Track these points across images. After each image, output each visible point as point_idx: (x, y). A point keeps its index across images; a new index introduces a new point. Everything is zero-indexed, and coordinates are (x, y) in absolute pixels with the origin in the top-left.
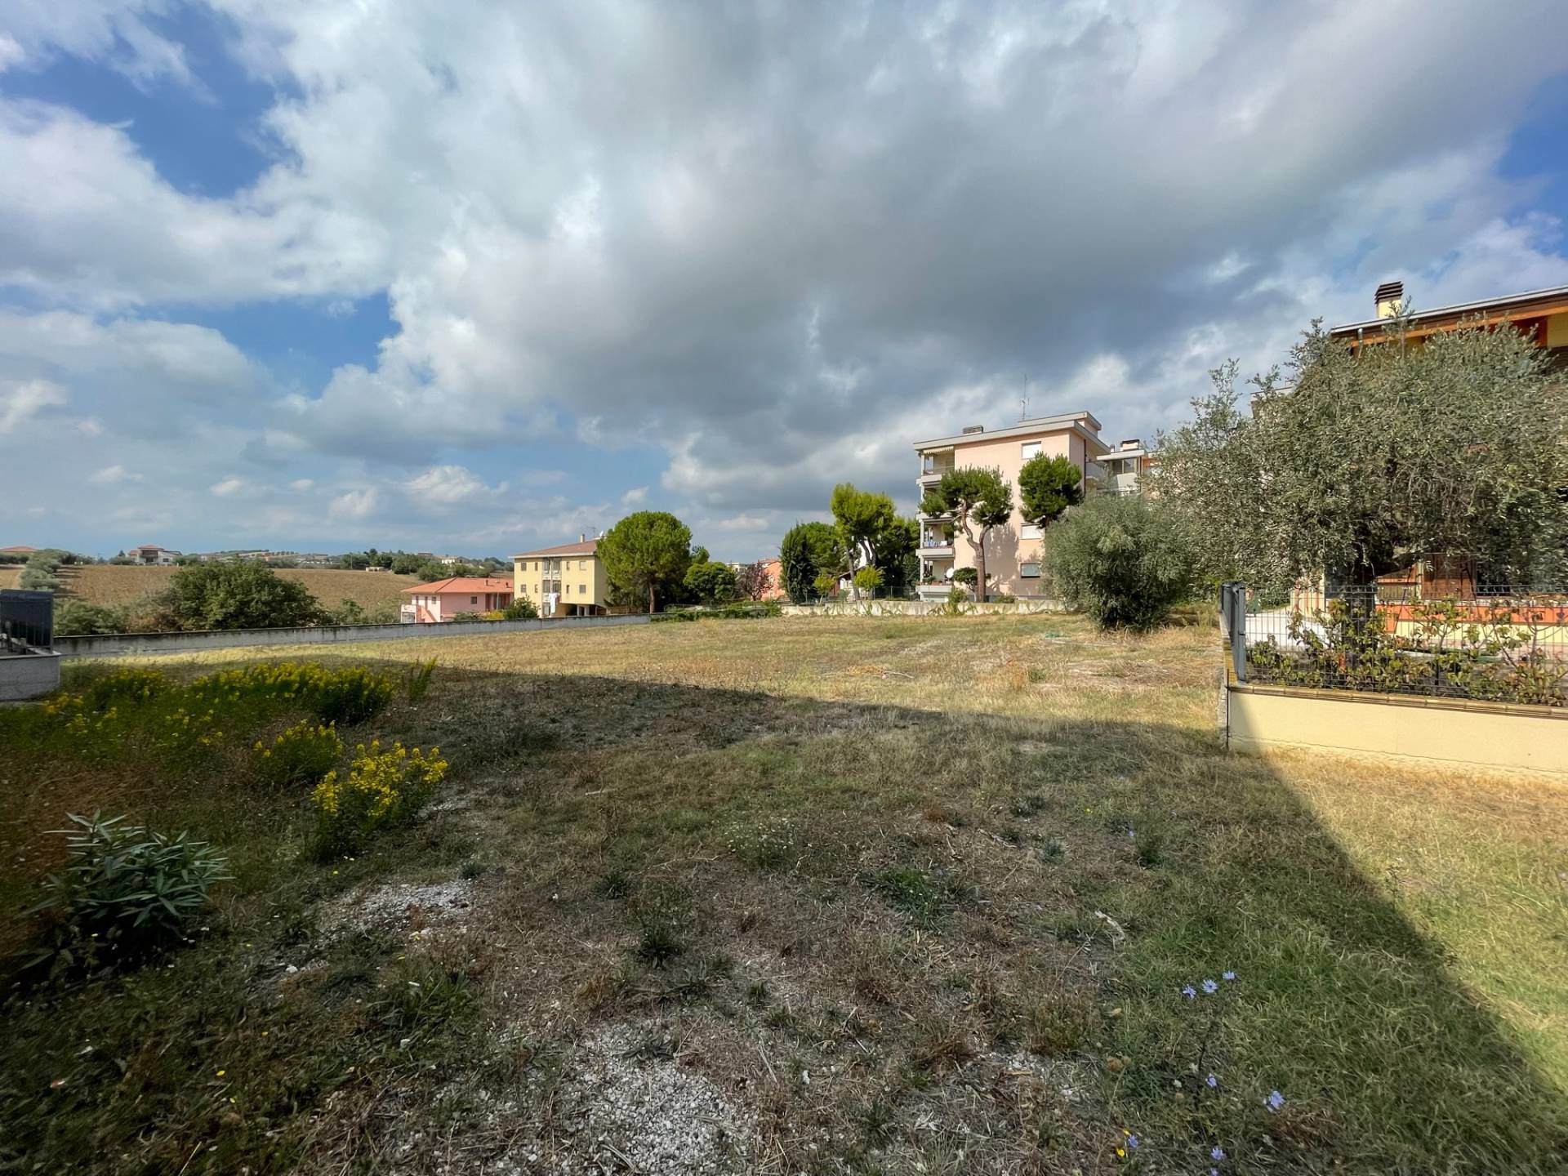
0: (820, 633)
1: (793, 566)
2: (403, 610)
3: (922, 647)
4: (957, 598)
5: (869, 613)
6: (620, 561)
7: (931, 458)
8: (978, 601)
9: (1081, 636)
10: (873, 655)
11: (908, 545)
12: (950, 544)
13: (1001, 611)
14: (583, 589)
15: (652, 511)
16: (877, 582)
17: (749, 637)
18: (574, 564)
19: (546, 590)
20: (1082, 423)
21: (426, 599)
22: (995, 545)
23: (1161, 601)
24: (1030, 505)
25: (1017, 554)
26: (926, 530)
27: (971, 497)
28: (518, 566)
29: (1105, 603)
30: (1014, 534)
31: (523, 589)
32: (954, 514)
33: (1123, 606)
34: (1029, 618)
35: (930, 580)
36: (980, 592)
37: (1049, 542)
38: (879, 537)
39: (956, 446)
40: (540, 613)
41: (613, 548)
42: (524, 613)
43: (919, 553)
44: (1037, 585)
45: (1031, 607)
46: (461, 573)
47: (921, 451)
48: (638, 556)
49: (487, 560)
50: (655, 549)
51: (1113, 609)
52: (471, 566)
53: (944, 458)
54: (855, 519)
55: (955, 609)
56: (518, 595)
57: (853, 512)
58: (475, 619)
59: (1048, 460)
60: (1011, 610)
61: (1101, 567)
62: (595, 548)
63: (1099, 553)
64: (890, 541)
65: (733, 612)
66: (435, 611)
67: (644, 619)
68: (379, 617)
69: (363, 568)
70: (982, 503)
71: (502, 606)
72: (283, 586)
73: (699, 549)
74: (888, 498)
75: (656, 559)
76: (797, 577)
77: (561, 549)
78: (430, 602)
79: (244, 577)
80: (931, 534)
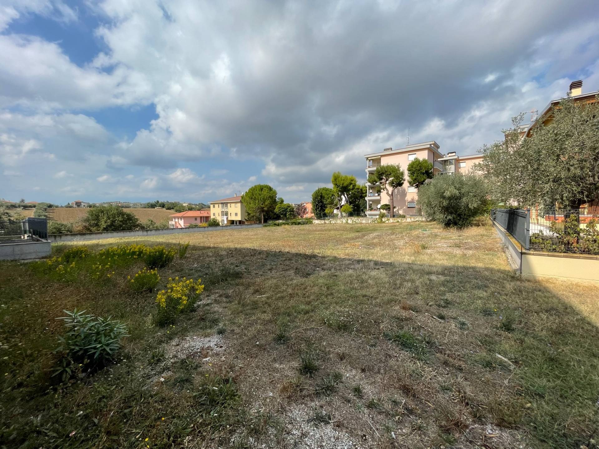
0: (330, 230)
1: (317, 205)
2: (170, 223)
3: (372, 235)
4: (382, 216)
5: (347, 222)
6: (250, 203)
7: (371, 161)
8: (391, 217)
9: (436, 231)
10: (353, 239)
11: (362, 196)
12: (379, 195)
13: (400, 221)
14: (236, 214)
15: (262, 184)
16: (350, 210)
17: (303, 232)
18: (233, 205)
19: (223, 215)
20: (432, 146)
21: (178, 219)
22: (397, 195)
23: (470, 216)
24: (412, 179)
25: (406, 198)
26: (369, 189)
27: (388, 176)
28: (212, 206)
29: (446, 218)
30: (405, 190)
31: (214, 214)
32: (381, 183)
33: (454, 218)
34: (412, 224)
35: (371, 209)
36: (392, 213)
37: (420, 194)
38: (350, 193)
39: (382, 156)
40: (220, 224)
41: (248, 199)
42: (215, 224)
43: (367, 199)
44: (415, 211)
45: (412, 219)
46: (191, 209)
47: (367, 158)
48: (257, 202)
49: (199, 204)
50: (263, 199)
51: (450, 220)
52: (194, 206)
53: (377, 161)
54: (341, 186)
55: (381, 220)
56: (212, 217)
57: (340, 183)
58: (196, 226)
59: (419, 161)
60: (404, 220)
61: (445, 203)
62: (241, 199)
63: (444, 198)
64: (355, 194)
65: (294, 222)
66: (182, 223)
67: (261, 225)
68: (162, 226)
69: (154, 208)
70: (392, 178)
71: (206, 221)
72: (127, 215)
73: (280, 198)
74: (354, 177)
75: (264, 203)
76: (318, 209)
77: (228, 199)
78: (180, 220)
79: (113, 212)
80: (371, 191)
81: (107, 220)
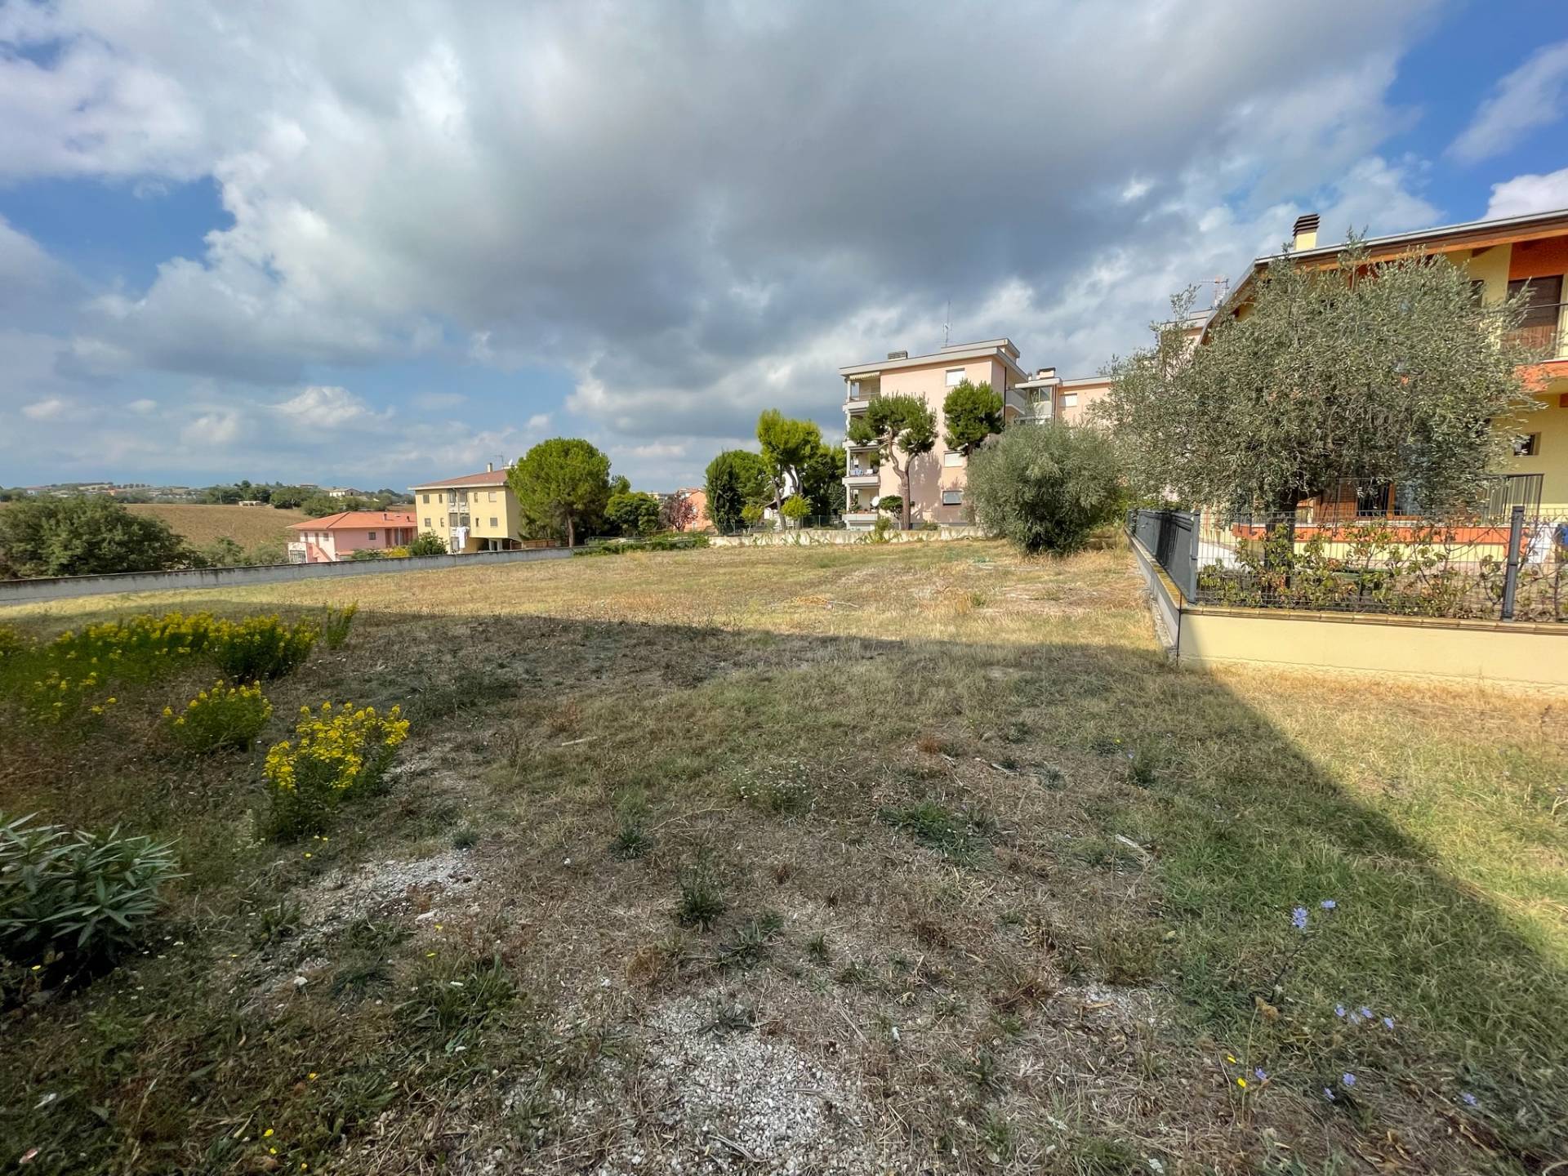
0: (754, 564)
1: (720, 496)
2: (291, 547)
3: (858, 575)
4: (883, 526)
5: (797, 542)
6: (534, 491)
7: (857, 384)
8: (903, 529)
9: (1007, 561)
10: (812, 584)
11: (834, 474)
12: (875, 473)
13: (924, 538)
14: (494, 522)
15: (567, 437)
16: (805, 511)
17: (682, 570)
18: (483, 495)
19: (453, 524)
20: (1003, 350)
21: (317, 536)
22: (918, 473)
23: (1081, 526)
24: (954, 433)
25: (940, 481)
26: (852, 458)
27: (898, 424)
28: (419, 498)
29: (1030, 529)
30: (937, 463)
31: (428, 522)
32: (880, 442)
33: (1047, 532)
34: (951, 544)
35: (857, 509)
36: (906, 520)
37: (972, 471)
38: (806, 466)
39: (883, 372)
40: (448, 548)
41: (527, 479)
42: (431, 550)
43: (846, 481)
44: (959, 512)
45: (953, 534)
46: (354, 507)
47: (847, 376)
48: (553, 486)
49: (381, 492)
50: (572, 479)
51: (1038, 534)
52: (364, 499)
53: (870, 384)
54: (782, 447)
55: (881, 537)
56: (422, 529)
57: (780, 440)
58: (374, 556)
59: (972, 388)
60: (934, 537)
61: (1029, 494)
62: (506, 477)
63: (1026, 481)
64: (816, 469)
65: (659, 544)
66: (328, 548)
67: (566, 553)
68: (264, 557)
69: (235, 502)
70: (908, 430)
71: (405, 542)
72: (139, 524)
73: (619, 478)
74: (814, 425)
75: (573, 489)
76: (724, 506)
77: (467, 479)
78: (321, 539)
79: (89, 514)
80: (856, 462)
81: (70, 541)
